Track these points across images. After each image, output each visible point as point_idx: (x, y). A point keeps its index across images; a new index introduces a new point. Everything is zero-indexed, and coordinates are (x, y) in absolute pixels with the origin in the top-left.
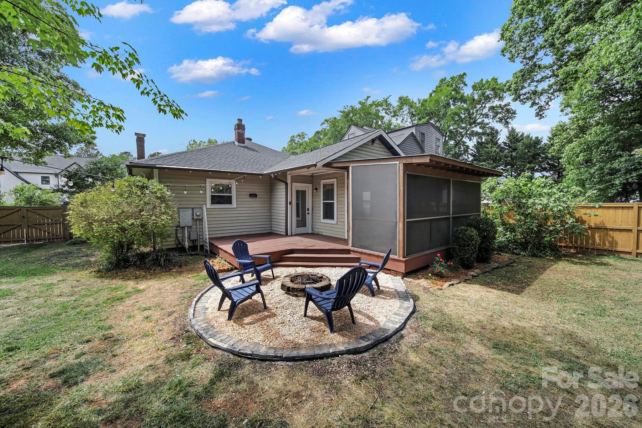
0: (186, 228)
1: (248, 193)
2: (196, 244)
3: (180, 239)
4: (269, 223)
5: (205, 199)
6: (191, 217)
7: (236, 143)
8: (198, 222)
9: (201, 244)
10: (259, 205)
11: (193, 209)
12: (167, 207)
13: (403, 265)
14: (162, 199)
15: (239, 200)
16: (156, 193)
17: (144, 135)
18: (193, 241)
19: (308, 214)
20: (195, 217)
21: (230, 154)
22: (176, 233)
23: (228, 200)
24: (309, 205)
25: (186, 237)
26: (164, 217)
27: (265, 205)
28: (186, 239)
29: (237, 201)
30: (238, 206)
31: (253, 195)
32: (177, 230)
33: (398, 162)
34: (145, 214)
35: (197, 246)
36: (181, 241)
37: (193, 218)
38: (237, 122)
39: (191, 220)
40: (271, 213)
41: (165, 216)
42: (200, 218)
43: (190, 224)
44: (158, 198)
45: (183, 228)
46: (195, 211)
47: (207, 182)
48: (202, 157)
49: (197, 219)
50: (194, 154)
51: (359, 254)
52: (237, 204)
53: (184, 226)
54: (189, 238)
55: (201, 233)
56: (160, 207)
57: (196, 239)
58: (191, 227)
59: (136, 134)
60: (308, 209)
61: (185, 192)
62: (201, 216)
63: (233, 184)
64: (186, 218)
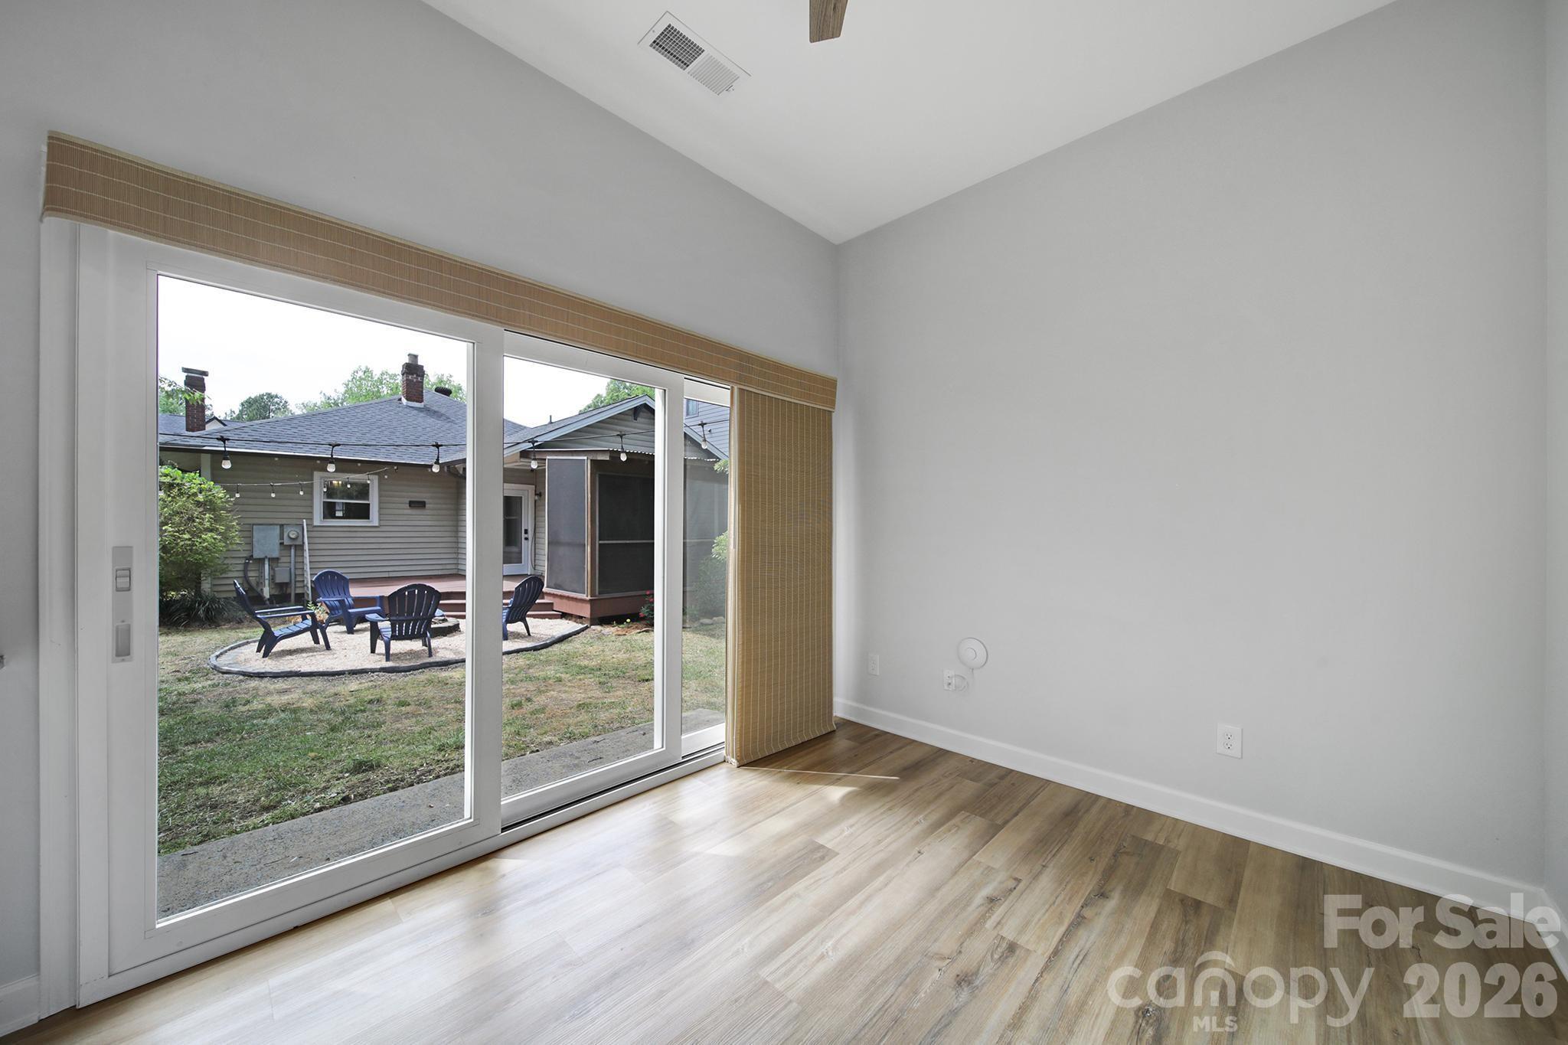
0: (267, 562)
1: (407, 500)
2: (288, 592)
3: (253, 580)
4: (454, 556)
5: (309, 510)
6: (278, 541)
7: (404, 401)
8: (293, 551)
9: (299, 591)
10: (429, 523)
11: (282, 526)
12: (217, 519)
13: (588, 606)
14: (209, 505)
15: (383, 511)
16: (195, 495)
17: (205, 374)
18: (282, 586)
19: (526, 539)
20: (287, 542)
21: (379, 423)
22: (245, 571)
23: (363, 512)
24: (527, 522)
25: (267, 577)
26: (208, 536)
27: (445, 523)
28: (267, 582)
29: (380, 514)
30: (383, 523)
31: (421, 505)
32: (246, 565)
33: (585, 458)
34: (171, 529)
35: (290, 594)
36: (254, 584)
37: (282, 544)
38: (407, 360)
39: (277, 547)
40: (457, 537)
41: (209, 534)
42: (299, 542)
43: (276, 555)
44: (198, 504)
45: (261, 561)
46: (287, 530)
47: (315, 477)
48: (308, 432)
49: (290, 546)
50: (293, 425)
51: (552, 598)
52: (380, 520)
53: (262, 556)
54: (272, 578)
55: (299, 572)
56: (203, 519)
57: (287, 580)
58: (278, 559)
59: (186, 370)
60: (526, 532)
61: (273, 495)
62: (300, 539)
63: (373, 482)
64: (267, 544)
